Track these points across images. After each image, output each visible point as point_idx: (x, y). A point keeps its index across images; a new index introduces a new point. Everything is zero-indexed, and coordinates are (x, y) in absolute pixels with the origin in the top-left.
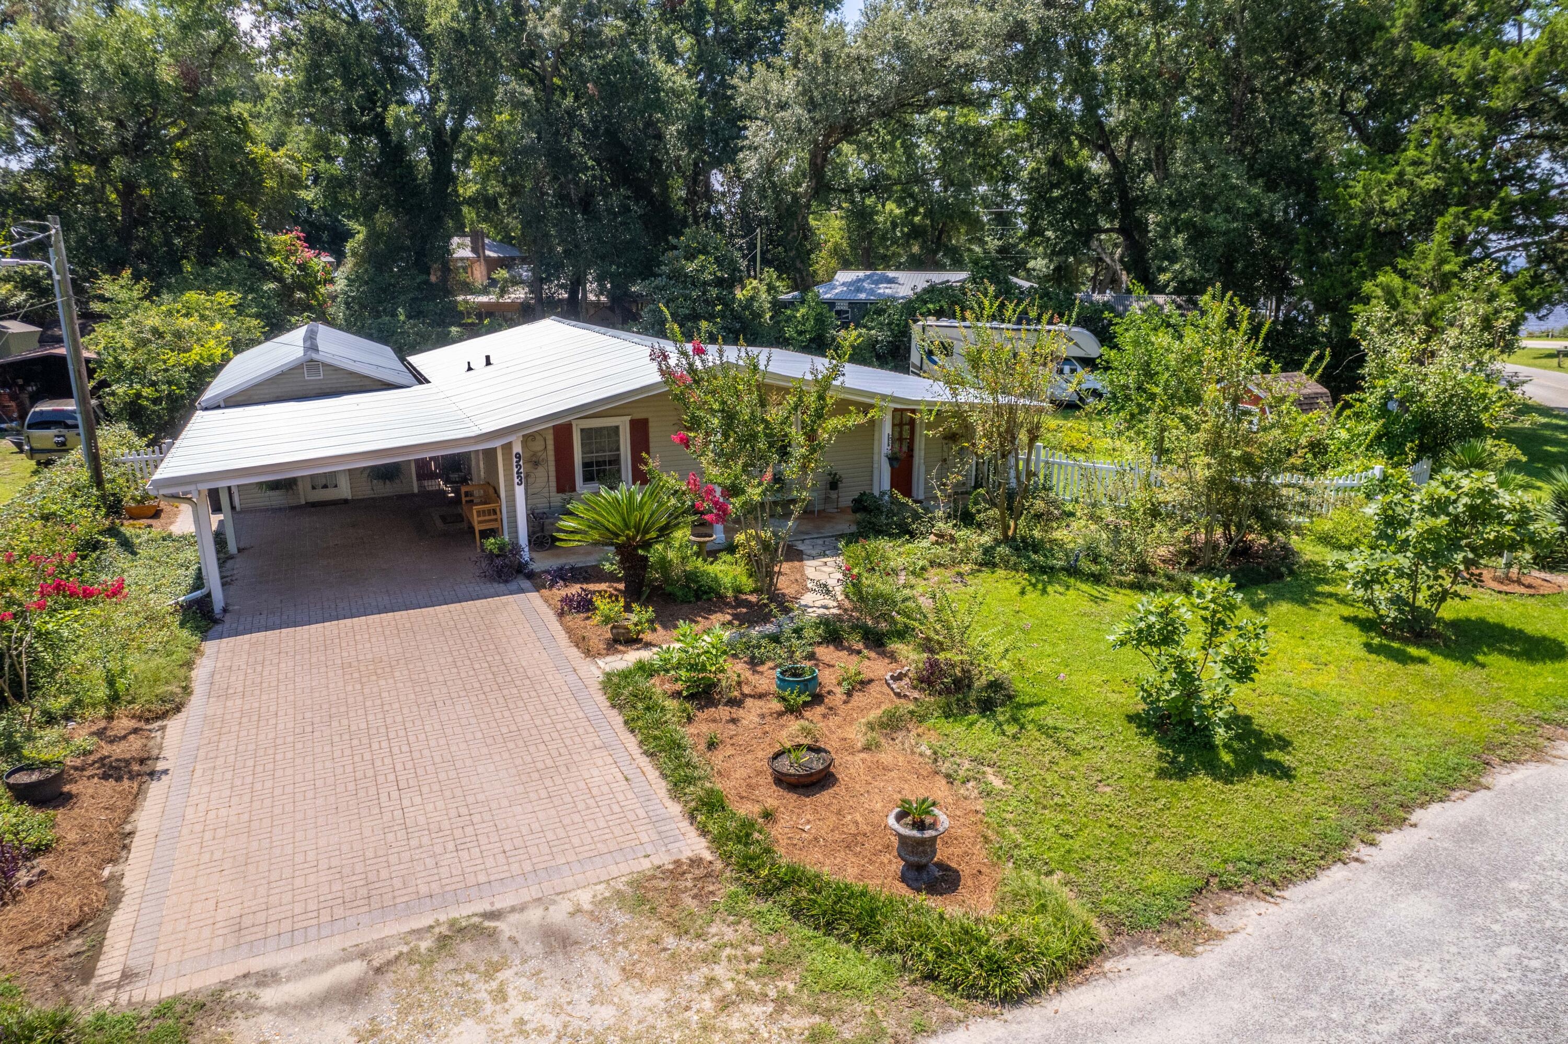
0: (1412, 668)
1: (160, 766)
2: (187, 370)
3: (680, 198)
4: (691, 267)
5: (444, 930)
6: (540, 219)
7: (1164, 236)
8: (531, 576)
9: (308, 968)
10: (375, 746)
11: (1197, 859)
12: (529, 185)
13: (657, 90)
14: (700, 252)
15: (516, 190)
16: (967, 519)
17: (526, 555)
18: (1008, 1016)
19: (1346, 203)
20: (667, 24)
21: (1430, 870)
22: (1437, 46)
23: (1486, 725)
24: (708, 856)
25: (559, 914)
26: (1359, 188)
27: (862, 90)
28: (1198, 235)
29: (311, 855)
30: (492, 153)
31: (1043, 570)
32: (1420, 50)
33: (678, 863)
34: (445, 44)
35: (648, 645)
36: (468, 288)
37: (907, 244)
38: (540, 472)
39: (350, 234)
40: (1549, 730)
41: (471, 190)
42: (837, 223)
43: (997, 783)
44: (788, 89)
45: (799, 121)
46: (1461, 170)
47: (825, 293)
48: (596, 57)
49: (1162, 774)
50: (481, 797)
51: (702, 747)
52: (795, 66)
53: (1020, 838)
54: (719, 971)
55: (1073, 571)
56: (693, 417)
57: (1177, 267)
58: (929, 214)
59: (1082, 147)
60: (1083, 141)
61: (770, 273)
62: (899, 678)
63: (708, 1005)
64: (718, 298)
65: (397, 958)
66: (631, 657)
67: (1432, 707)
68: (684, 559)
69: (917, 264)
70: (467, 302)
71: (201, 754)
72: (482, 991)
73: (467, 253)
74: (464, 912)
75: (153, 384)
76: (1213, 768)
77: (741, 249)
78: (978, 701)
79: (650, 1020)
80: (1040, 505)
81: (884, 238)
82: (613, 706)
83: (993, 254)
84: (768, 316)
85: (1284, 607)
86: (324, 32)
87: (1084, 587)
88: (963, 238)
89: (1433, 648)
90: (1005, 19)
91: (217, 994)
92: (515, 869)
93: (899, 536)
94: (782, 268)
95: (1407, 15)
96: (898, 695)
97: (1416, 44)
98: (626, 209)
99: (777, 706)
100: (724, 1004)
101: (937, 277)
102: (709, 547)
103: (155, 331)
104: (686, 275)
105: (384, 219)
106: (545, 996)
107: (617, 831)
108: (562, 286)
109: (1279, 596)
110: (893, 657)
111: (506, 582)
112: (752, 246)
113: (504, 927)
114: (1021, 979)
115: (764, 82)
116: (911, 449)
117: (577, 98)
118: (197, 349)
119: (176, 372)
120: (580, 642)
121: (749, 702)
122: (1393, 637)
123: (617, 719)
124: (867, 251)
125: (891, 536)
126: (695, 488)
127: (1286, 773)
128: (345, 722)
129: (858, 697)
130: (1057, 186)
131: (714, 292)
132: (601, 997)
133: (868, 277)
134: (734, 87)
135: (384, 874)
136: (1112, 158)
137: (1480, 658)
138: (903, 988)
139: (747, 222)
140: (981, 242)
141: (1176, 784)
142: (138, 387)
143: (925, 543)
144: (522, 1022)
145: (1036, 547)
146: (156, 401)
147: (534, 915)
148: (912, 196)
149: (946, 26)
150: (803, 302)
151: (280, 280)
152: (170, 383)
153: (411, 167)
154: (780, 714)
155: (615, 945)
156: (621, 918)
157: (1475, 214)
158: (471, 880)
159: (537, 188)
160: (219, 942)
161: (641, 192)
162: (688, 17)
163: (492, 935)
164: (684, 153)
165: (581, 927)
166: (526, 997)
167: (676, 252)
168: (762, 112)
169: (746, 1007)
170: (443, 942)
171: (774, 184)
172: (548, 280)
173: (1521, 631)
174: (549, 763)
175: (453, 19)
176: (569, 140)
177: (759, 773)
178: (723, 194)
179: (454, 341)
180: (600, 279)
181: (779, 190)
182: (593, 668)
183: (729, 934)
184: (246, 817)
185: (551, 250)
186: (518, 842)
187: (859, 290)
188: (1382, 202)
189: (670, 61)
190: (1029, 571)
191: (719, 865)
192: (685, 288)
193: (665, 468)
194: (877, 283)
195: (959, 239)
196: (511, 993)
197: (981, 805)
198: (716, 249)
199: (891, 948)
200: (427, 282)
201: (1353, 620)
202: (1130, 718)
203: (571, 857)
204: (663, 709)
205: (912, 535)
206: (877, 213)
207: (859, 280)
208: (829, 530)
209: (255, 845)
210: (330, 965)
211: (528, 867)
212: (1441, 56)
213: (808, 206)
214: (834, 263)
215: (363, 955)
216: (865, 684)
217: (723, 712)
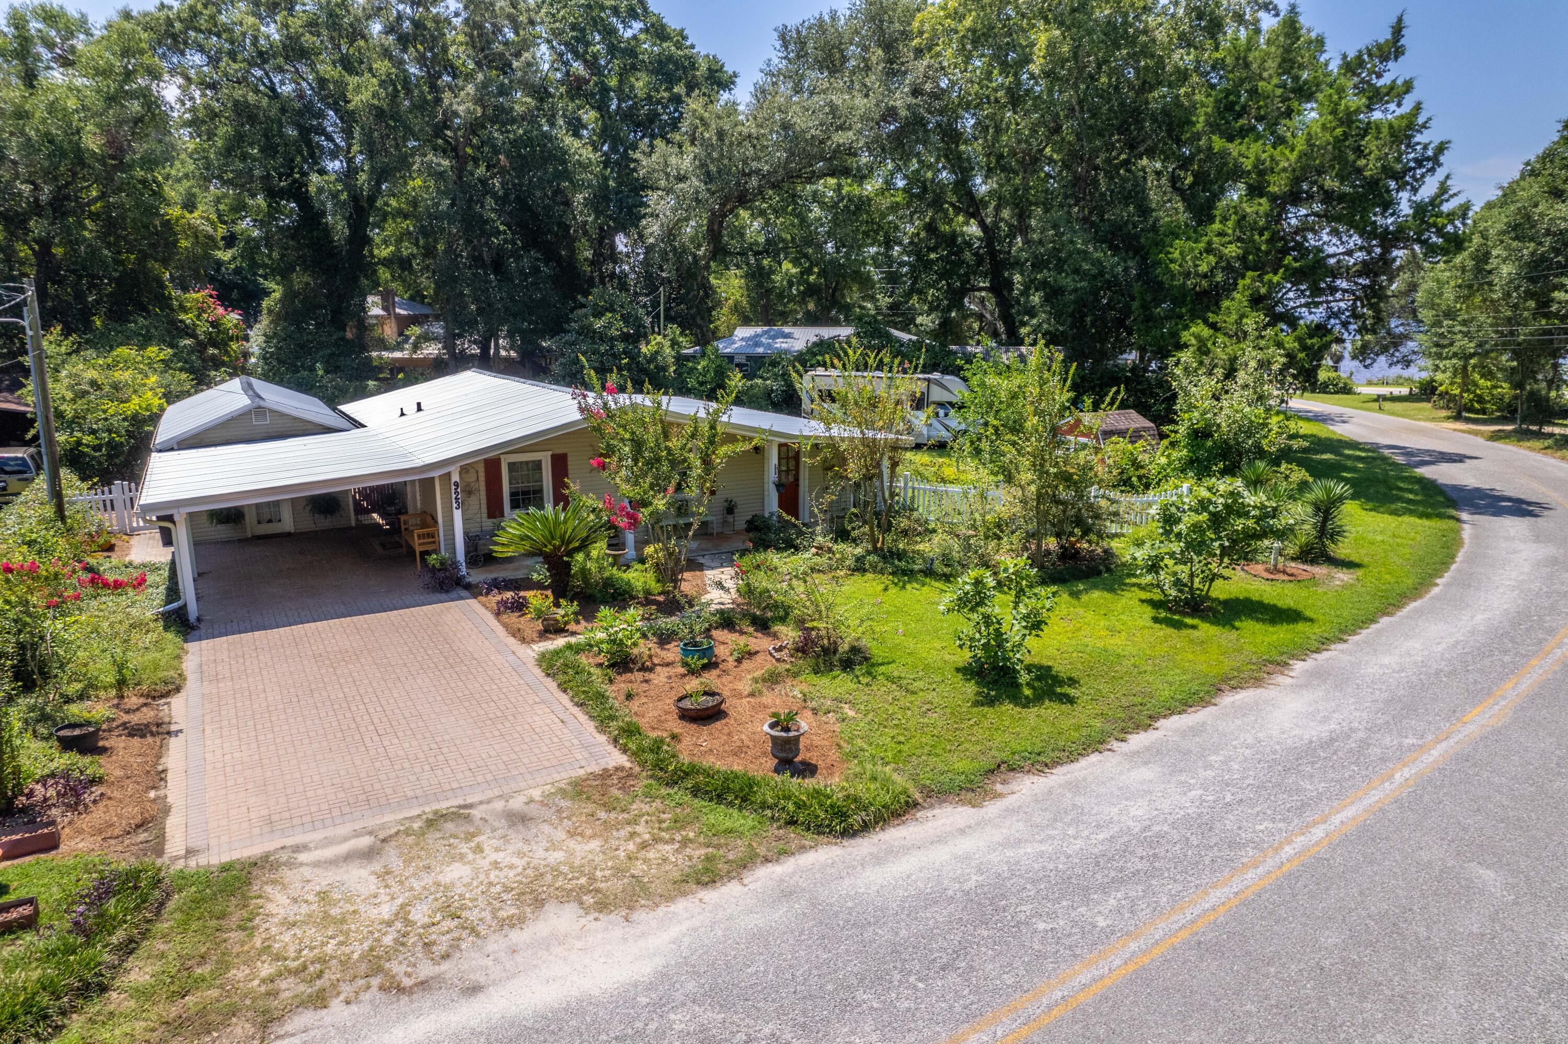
0: (1185, 632)
1: (173, 728)
2: (124, 419)
3: (586, 259)
4: (598, 324)
5: (430, 816)
6: (455, 280)
7: (1025, 293)
8: (468, 587)
9: (329, 842)
10: (354, 708)
11: (993, 752)
12: (441, 247)
13: (564, 162)
14: (607, 310)
15: (429, 252)
16: (842, 535)
17: (464, 570)
18: (845, 843)
19: (1167, 267)
20: (572, 100)
21: (1159, 752)
22: (1230, 139)
23: (1227, 665)
24: (628, 765)
25: (517, 803)
26: (1176, 255)
27: (754, 165)
28: (1053, 294)
29: (316, 778)
30: (406, 217)
31: (904, 573)
32: (1218, 143)
33: (606, 770)
34: (367, 119)
35: (573, 634)
36: (383, 345)
37: (803, 302)
38: (473, 500)
39: (267, 293)
40: (1270, 668)
41: (384, 252)
42: (736, 282)
43: (851, 713)
44: (686, 163)
45: (697, 192)
46: (1254, 241)
47: (724, 348)
48: (508, 132)
49: (976, 704)
50: (447, 737)
51: (622, 697)
52: (693, 143)
53: (865, 746)
54: (639, 829)
55: (929, 572)
56: (608, 445)
57: (1035, 321)
58: (823, 273)
59: (957, 215)
60: (958, 210)
61: (674, 329)
62: (780, 649)
63: (631, 846)
64: (625, 352)
65: (397, 833)
66: (560, 642)
67: (1191, 657)
68: (601, 569)
69: (812, 320)
70: (381, 358)
71: (208, 718)
72: (464, 848)
73: (376, 311)
74: (443, 806)
75: (93, 432)
76: (1016, 698)
77: (645, 306)
78: (841, 660)
79: (590, 857)
80: (904, 523)
81: (781, 296)
82: (548, 675)
83: (885, 310)
84: (672, 369)
85: (1096, 594)
86: (247, 105)
87: (937, 584)
88: (856, 295)
89: (1204, 618)
90: (877, 105)
91: (266, 857)
92: (480, 779)
93: (785, 549)
94: (686, 324)
95: (1206, 114)
96: (778, 660)
97: (1215, 138)
98: (536, 270)
99: (683, 670)
100: (644, 846)
101: (827, 332)
102: (622, 560)
103: (93, 383)
104: (594, 332)
105: (301, 279)
106: (511, 848)
107: (558, 753)
108: (475, 342)
109: (1095, 587)
110: (775, 636)
111: (447, 592)
112: (655, 304)
113: (476, 813)
114: (856, 819)
115: (665, 157)
116: (797, 479)
117: (488, 168)
118: (136, 400)
119: (114, 421)
120: (517, 633)
121: (658, 669)
122: (1175, 613)
123: (552, 684)
124: (766, 308)
125: (778, 549)
126: (610, 508)
127: (1071, 700)
128: (324, 694)
129: (746, 664)
130: (933, 249)
131: (621, 347)
132: (553, 846)
133: (765, 332)
134: (636, 161)
135: (377, 786)
136: (982, 224)
137: (1237, 624)
138: (773, 830)
139: (651, 282)
140: (873, 299)
141: (986, 709)
142: (79, 435)
143: (807, 555)
144: (496, 863)
145: (901, 555)
146: (97, 448)
147: (499, 805)
148: (806, 256)
149: (827, 109)
150: (703, 355)
151: (193, 336)
152: (110, 431)
153: (327, 231)
154: (684, 676)
155: (561, 819)
156: (564, 803)
157: (1267, 277)
158: (447, 787)
159: (449, 250)
160: (257, 831)
161: (550, 255)
162: (593, 95)
163: (467, 817)
164: (590, 219)
165: (533, 810)
166: (497, 850)
167: (584, 310)
168: (663, 183)
169: (660, 847)
170: (430, 823)
171: (674, 249)
172: (460, 336)
173: (1275, 606)
174: (499, 714)
175: (374, 96)
176: (482, 207)
177: (667, 713)
178: (627, 255)
179: (372, 394)
180: (510, 335)
181: (680, 253)
182: (529, 651)
183: (646, 808)
184: (257, 757)
185: (466, 307)
186: (480, 763)
187: (757, 344)
188: (1196, 266)
189: (577, 135)
190: (893, 574)
191: (637, 769)
192: (594, 343)
193: (585, 490)
194: (774, 338)
195: (853, 296)
196: (485, 847)
197: (838, 727)
198: (622, 306)
199: (764, 806)
200: (343, 339)
201: (1151, 602)
202: (958, 670)
203: (523, 770)
204: (589, 673)
205: (797, 549)
206: (773, 272)
207: (757, 336)
208: (726, 547)
209: (269, 774)
210: (345, 839)
211: (489, 777)
212: (1234, 149)
213: (707, 267)
214: (734, 319)
215: (370, 833)
216: (751, 654)
217: (639, 676)
